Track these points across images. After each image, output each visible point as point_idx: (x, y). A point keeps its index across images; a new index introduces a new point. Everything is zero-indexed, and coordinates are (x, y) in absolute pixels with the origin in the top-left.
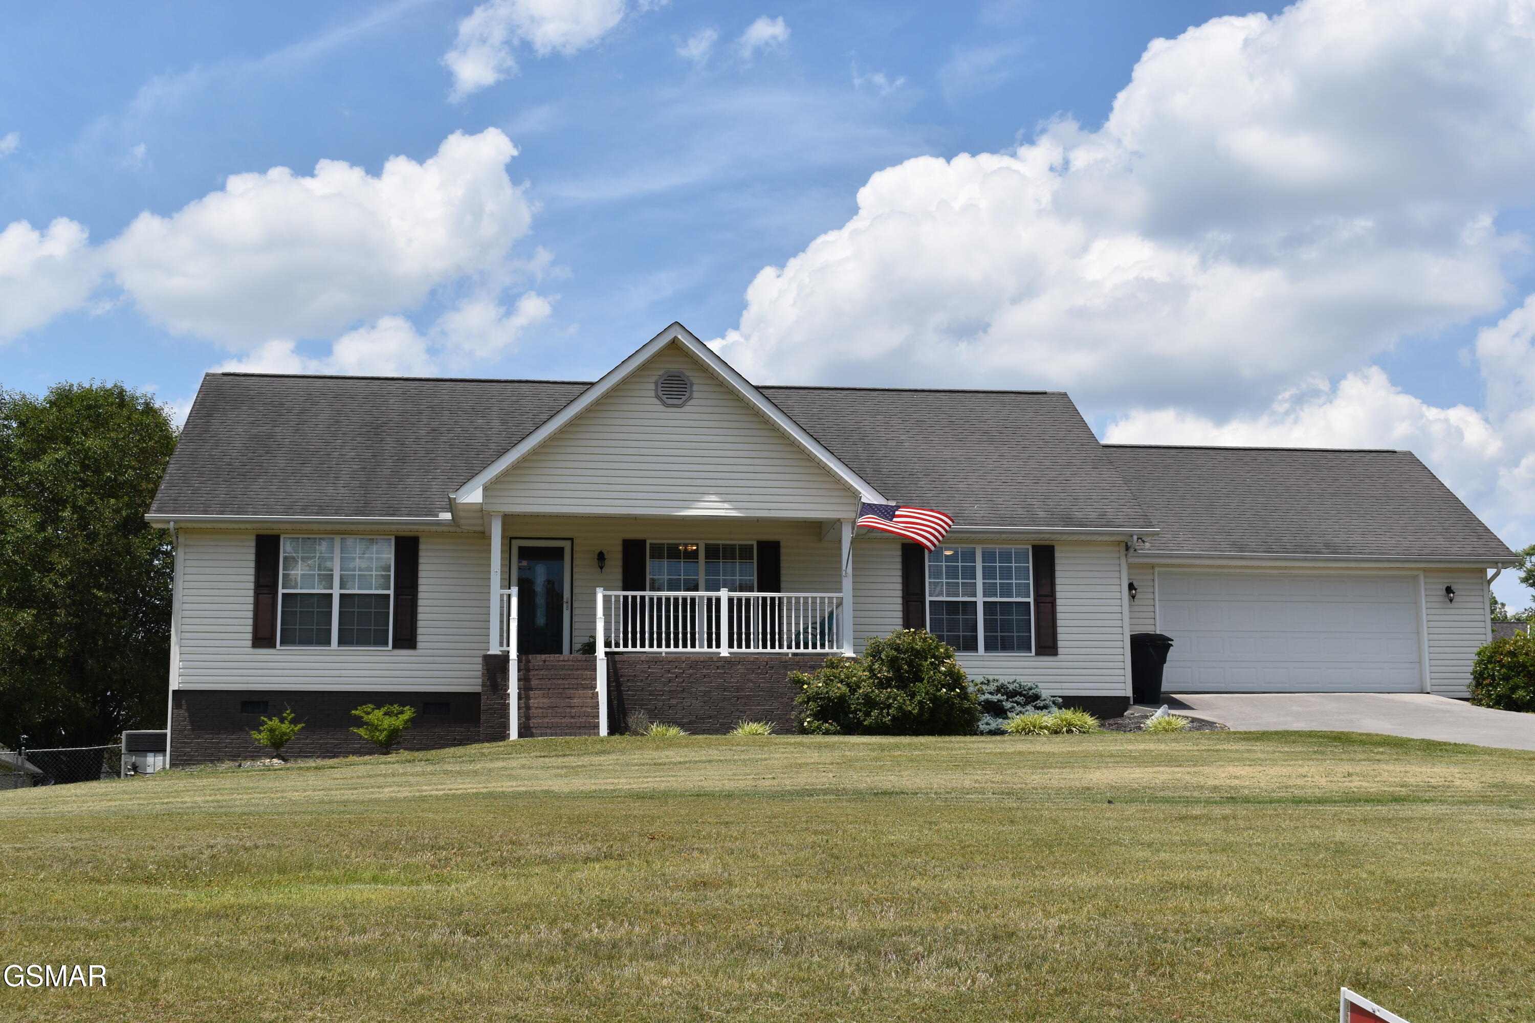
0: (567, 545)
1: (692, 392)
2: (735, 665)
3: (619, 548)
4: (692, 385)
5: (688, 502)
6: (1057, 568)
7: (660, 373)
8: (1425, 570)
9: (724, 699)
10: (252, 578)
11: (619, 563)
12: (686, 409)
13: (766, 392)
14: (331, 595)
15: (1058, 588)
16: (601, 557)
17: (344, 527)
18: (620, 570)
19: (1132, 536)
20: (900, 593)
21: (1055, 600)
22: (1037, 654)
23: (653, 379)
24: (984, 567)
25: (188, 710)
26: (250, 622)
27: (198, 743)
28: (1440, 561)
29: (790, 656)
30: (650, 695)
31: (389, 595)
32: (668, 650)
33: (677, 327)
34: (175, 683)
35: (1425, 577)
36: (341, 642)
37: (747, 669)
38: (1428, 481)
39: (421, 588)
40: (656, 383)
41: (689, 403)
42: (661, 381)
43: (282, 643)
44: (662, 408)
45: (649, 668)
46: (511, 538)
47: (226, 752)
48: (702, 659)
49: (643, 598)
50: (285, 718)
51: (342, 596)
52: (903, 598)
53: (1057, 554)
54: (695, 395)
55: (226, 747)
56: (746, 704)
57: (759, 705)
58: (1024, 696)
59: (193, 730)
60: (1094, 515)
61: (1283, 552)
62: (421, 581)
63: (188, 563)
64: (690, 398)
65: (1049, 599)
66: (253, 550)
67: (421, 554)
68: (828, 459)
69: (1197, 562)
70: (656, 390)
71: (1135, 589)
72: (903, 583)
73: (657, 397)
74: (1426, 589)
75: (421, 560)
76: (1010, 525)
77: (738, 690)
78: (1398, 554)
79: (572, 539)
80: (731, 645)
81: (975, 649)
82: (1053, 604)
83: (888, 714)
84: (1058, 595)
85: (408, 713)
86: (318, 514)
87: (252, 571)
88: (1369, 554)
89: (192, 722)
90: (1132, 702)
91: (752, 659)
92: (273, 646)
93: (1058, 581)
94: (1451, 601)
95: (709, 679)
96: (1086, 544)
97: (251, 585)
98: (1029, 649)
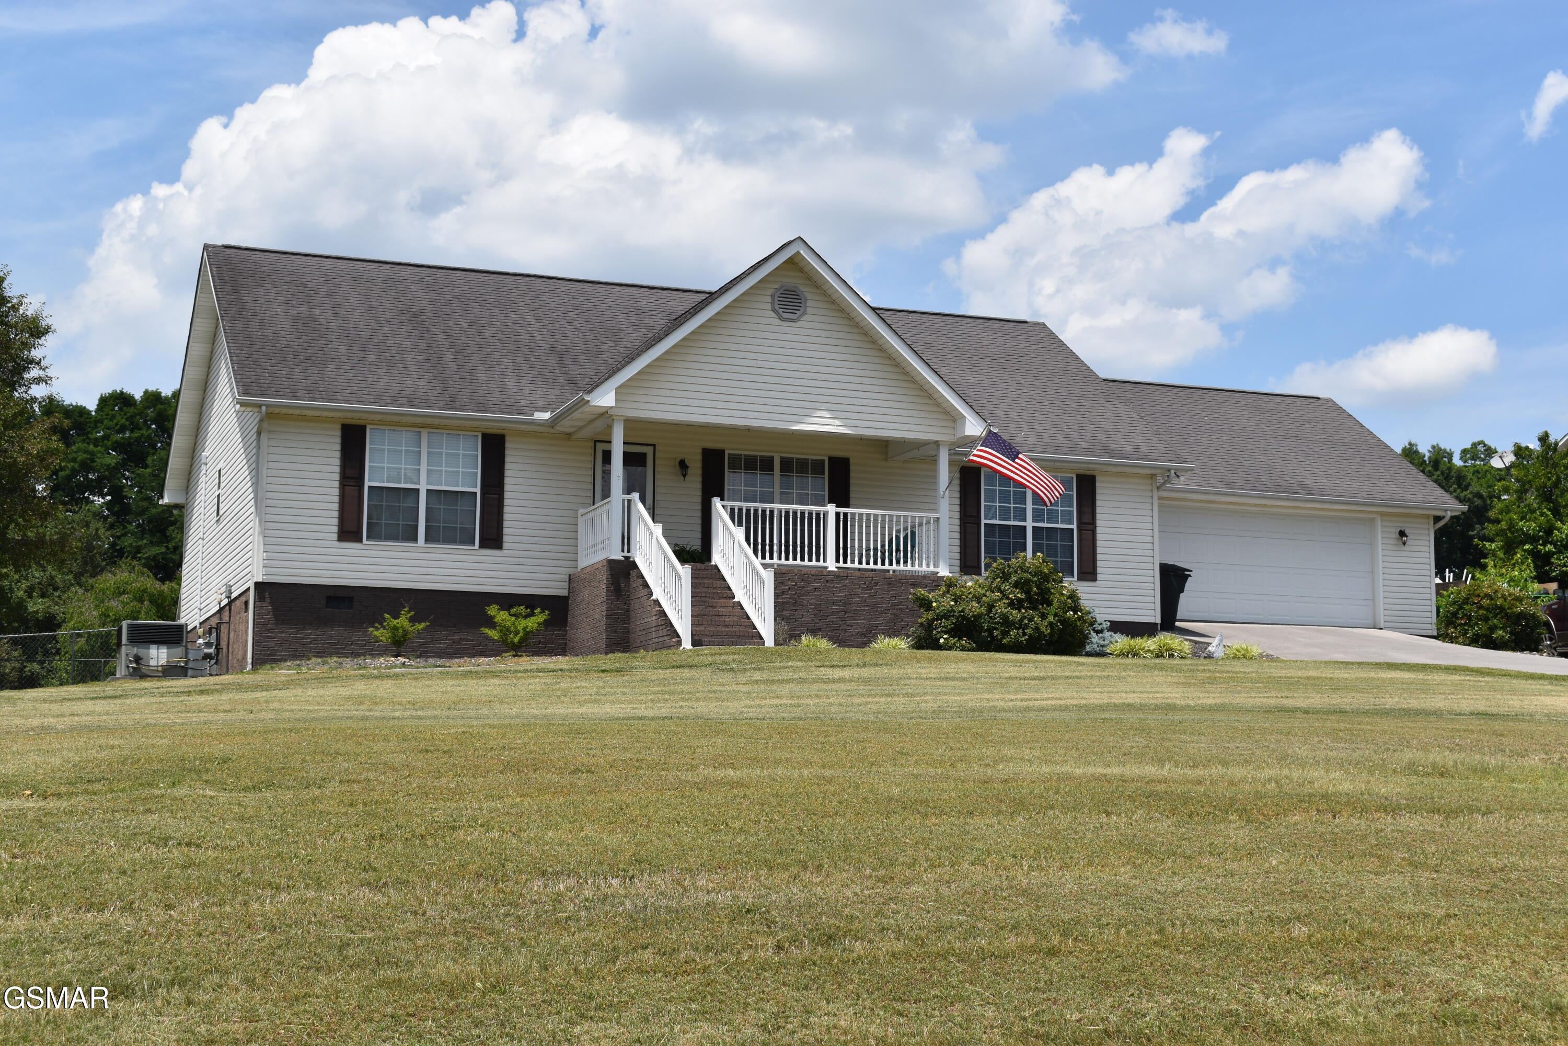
0: (649, 451)
1: (806, 307)
2: (841, 579)
3: (699, 457)
4: (806, 300)
5: (799, 419)
6: (1098, 497)
7: (777, 286)
8: (1382, 514)
9: (833, 613)
10: (337, 469)
11: (699, 472)
12: (799, 324)
13: (883, 314)
14: (418, 490)
15: (1098, 516)
16: (683, 466)
17: (436, 421)
18: (699, 479)
19: (1169, 471)
20: (958, 515)
21: (1095, 527)
22: (1080, 579)
23: (770, 292)
25: (272, 603)
26: (336, 514)
27: (282, 638)
29: (892, 573)
31: (475, 493)
32: (779, 562)
33: (800, 243)
34: (257, 576)
35: (1382, 521)
36: (427, 540)
37: (854, 584)
38: (1359, 429)
39: (507, 487)
40: (773, 296)
41: (803, 318)
42: (778, 294)
43: (368, 538)
44: (778, 322)
46: (595, 442)
47: (311, 648)
48: (813, 573)
50: (402, 615)
51: (429, 491)
52: (961, 519)
53: (1098, 484)
54: (809, 310)
55: (311, 643)
56: (853, 618)
57: (864, 619)
59: (277, 624)
60: (1132, 448)
61: (1267, 491)
62: (507, 480)
63: (272, 450)
64: (804, 313)
65: (1090, 527)
66: (338, 440)
67: (507, 452)
68: (937, 383)
70: (773, 303)
72: (961, 505)
73: (774, 310)
74: (1381, 532)
75: (507, 459)
77: (845, 604)
79: (654, 446)
80: (838, 561)
82: (1094, 532)
83: (1024, 634)
84: (1098, 523)
85: (540, 617)
87: (337, 462)
88: (1339, 496)
89: (276, 617)
90: (1159, 628)
92: (360, 540)
93: (1098, 510)
94: (1404, 544)
95: (819, 593)
96: (1122, 474)
97: (337, 477)
98: (1072, 574)
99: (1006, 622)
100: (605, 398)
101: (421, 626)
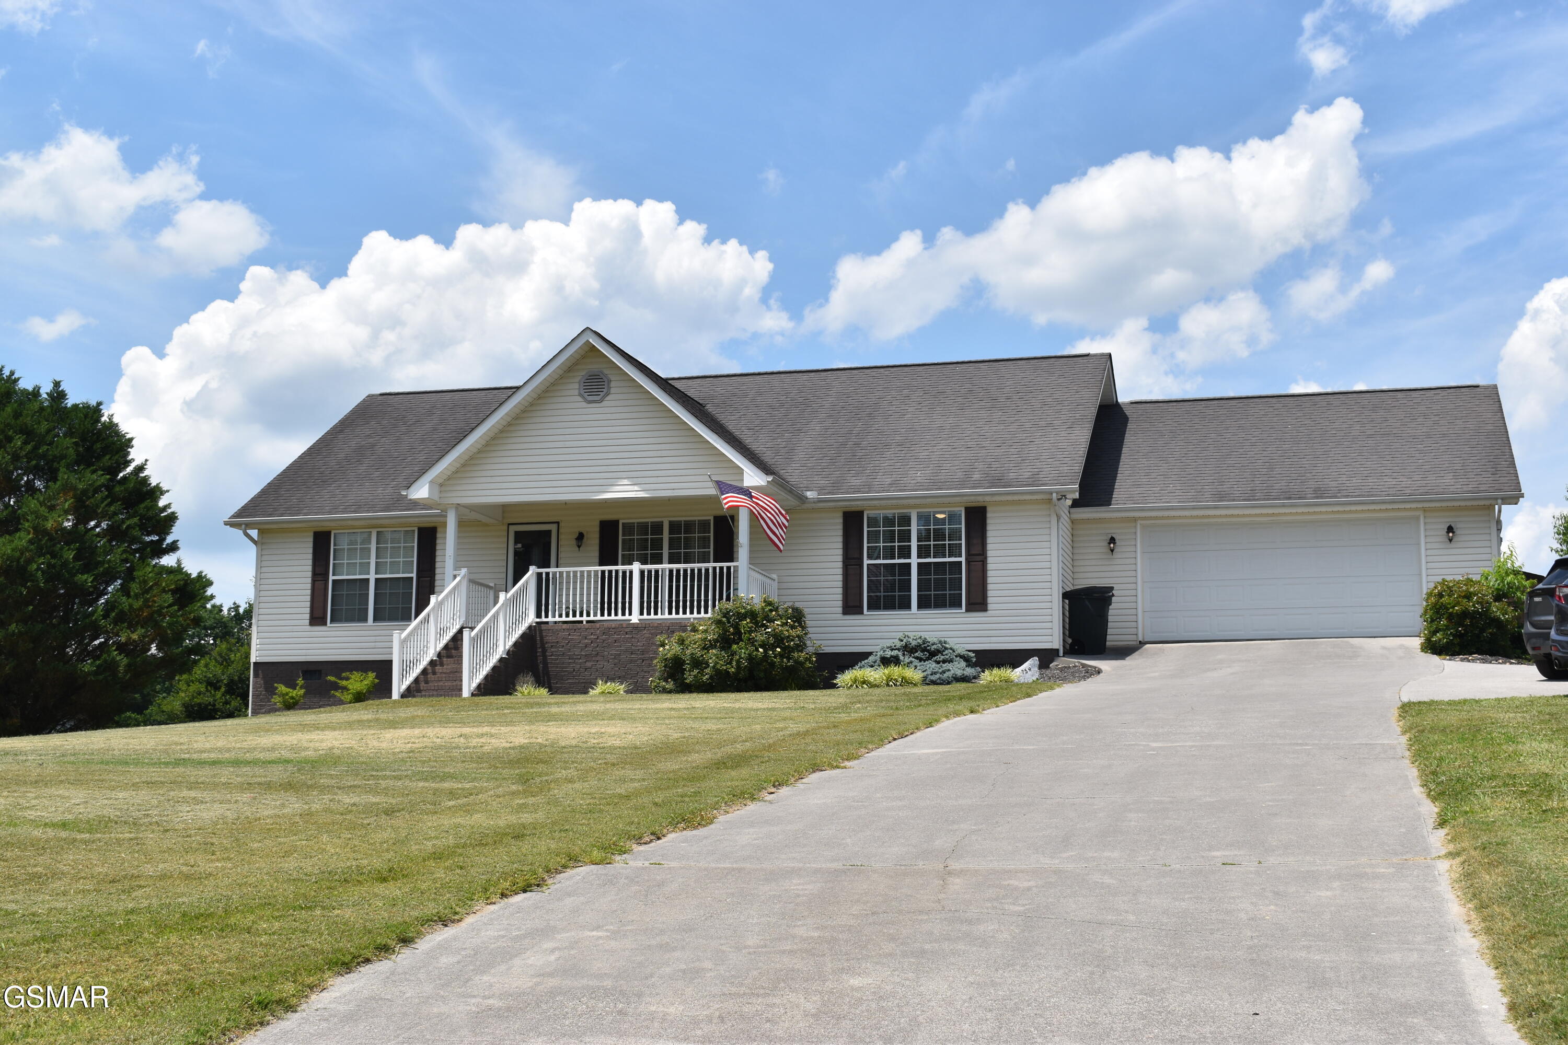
0: (553, 528)
1: (609, 388)
2: (641, 630)
3: (597, 529)
4: (608, 384)
5: (605, 487)
6: (989, 527)
7: (583, 373)
8: (1425, 510)
9: (631, 661)
10: (310, 568)
11: (597, 541)
12: (605, 404)
14: (368, 580)
15: (989, 547)
16: (580, 537)
17: (378, 522)
18: (597, 548)
19: (1052, 494)
20: (840, 558)
21: (986, 558)
22: (967, 610)
23: (577, 380)
24: (919, 530)
25: (264, 678)
26: (308, 604)
28: (1431, 501)
29: (692, 620)
30: (569, 659)
31: (412, 578)
32: (589, 619)
33: (588, 332)
34: (253, 659)
35: (1427, 517)
36: (376, 619)
39: (437, 571)
40: (579, 383)
41: (608, 398)
42: (583, 381)
43: (332, 621)
44: (584, 404)
45: (569, 635)
46: (509, 524)
48: (615, 626)
50: (297, 685)
51: (377, 580)
52: (844, 562)
53: (989, 515)
54: (612, 390)
58: (928, 651)
59: (266, 695)
60: (1027, 475)
62: (438, 565)
63: (265, 558)
64: (608, 394)
65: (980, 558)
66: (311, 545)
67: (439, 542)
68: (715, 441)
69: (1166, 513)
70: (579, 389)
71: (1114, 543)
72: (843, 549)
73: (580, 395)
74: (1425, 530)
75: (438, 547)
76: (937, 489)
78: (1388, 495)
79: (558, 523)
80: (642, 613)
81: (905, 607)
82: (984, 562)
84: (989, 553)
85: (370, 679)
86: (355, 512)
87: (310, 562)
88: (1358, 496)
89: (266, 689)
90: (1061, 653)
91: (656, 625)
92: (325, 624)
93: (989, 540)
94: (1451, 540)
95: (619, 644)
96: (1016, 504)
97: (310, 574)
98: (960, 606)
99: (694, 663)
100: (421, 491)
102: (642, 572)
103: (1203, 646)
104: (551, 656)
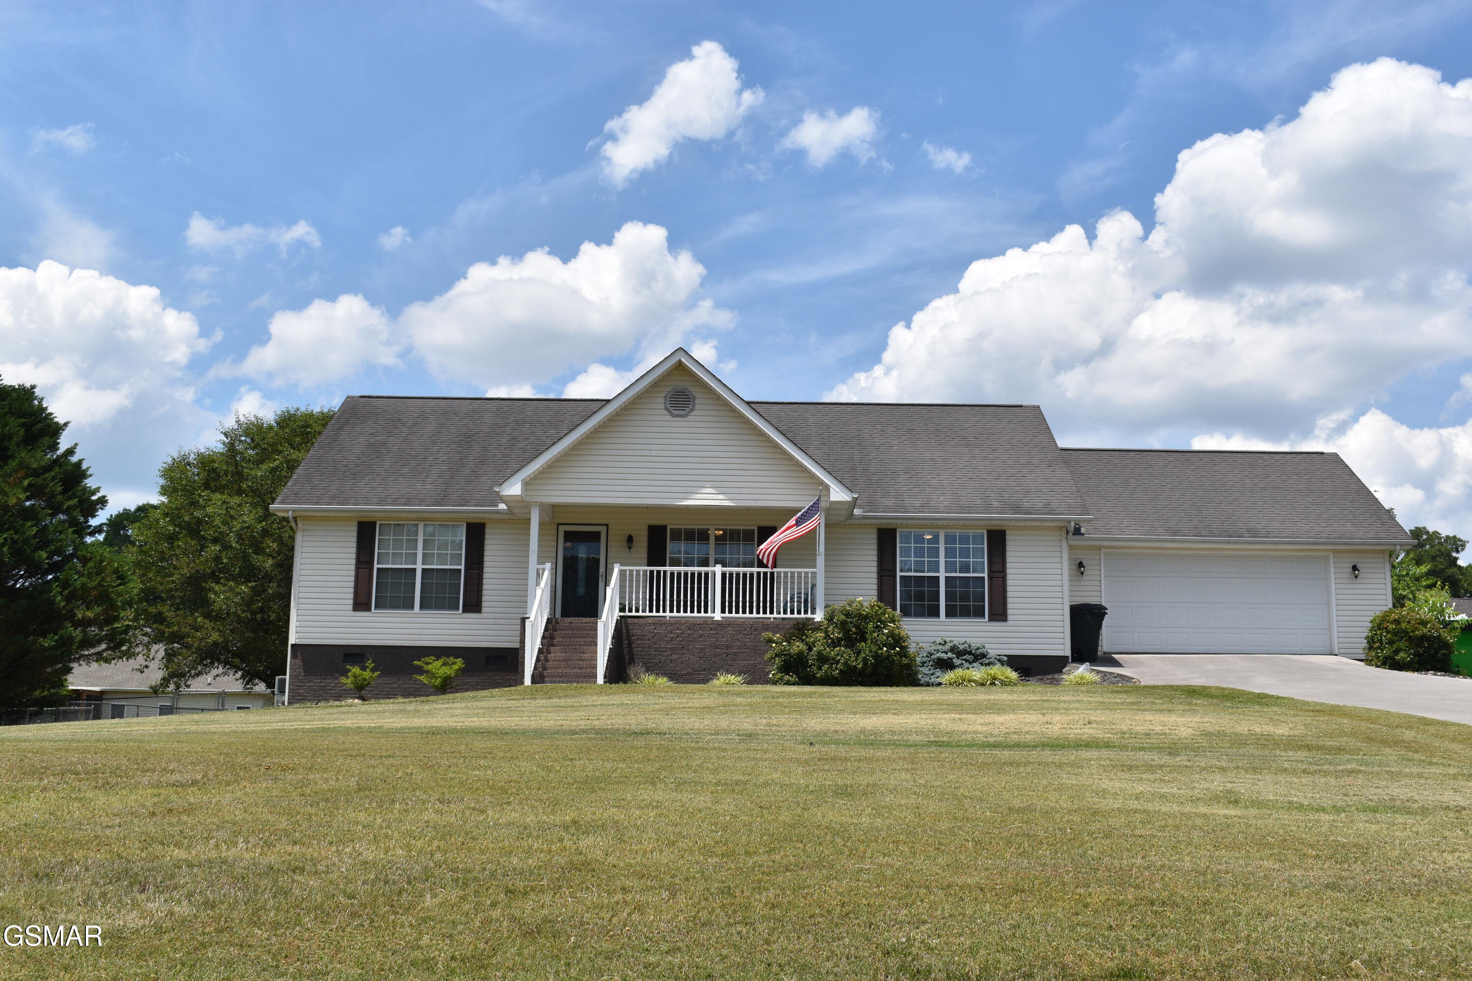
0: (603, 529)
1: (694, 404)
2: (726, 627)
3: (646, 532)
4: (694, 398)
5: (688, 494)
6: (1008, 549)
7: (669, 389)
8: (1334, 551)
9: (716, 655)
10: (354, 556)
11: (645, 544)
12: (689, 418)
14: (415, 569)
15: (1008, 565)
16: (630, 539)
17: (425, 515)
18: (645, 550)
19: (1070, 522)
20: (875, 569)
21: (1006, 575)
22: (990, 620)
23: (663, 395)
24: (946, 548)
26: (352, 590)
27: (310, 686)
28: (1346, 544)
29: (772, 620)
30: (655, 651)
31: (461, 570)
32: (672, 614)
33: (681, 352)
34: (292, 639)
35: (1334, 557)
36: (422, 607)
37: (736, 631)
38: (1348, 477)
39: (486, 564)
40: (665, 398)
41: (692, 414)
42: (669, 396)
43: (376, 607)
44: (670, 418)
45: (655, 629)
46: (558, 524)
47: (331, 694)
48: (698, 622)
49: (665, 572)
50: (367, 667)
51: (423, 570)
52: (878, 573)
53: (1008, 538)
54: (697, 407)
55: (331, 690)
56: (734, 660)
57: (744, 660)
58: (973, 654)
59: (305, 676)
60: (1040, 505)
61: (1210, 536)
62: (486, 559)
63: (305, 544)
64: (693, 410)
65: (1000, 575)
66: (355, 534)
67: (487, 536)
69: (1137, 544)
70: (665, 403)
71: (1084, 567)
72: (878, 561)
73: (666, 409)
74: (1335, 567)
75: (486, 542)
76: (967, 513)
77: (727, 648)
78: (1310, 538)
79: (607, 525)
80: (723, 611)
81: (937, 615)
82: (1004, 579)
83: (836, 669)
84: (1009, 571)
85: (459, 663)
86: (404, 505)
87: (354, 550)
88: (1285, 537)
89: (305, 671)
90: (1070, 660)
91: (740, 623)
92: (369, 610)
93: (1008, 560)
94: (1356, 577)
95: (704, 639)
96: (1032, 529)
97: (353, 562)
98: (983, 616)
99: (822, 659)
100: (513, 489)
101: (377, 673)
102: (724, 575)
103: (1163, 658)
104: (638, 647)
